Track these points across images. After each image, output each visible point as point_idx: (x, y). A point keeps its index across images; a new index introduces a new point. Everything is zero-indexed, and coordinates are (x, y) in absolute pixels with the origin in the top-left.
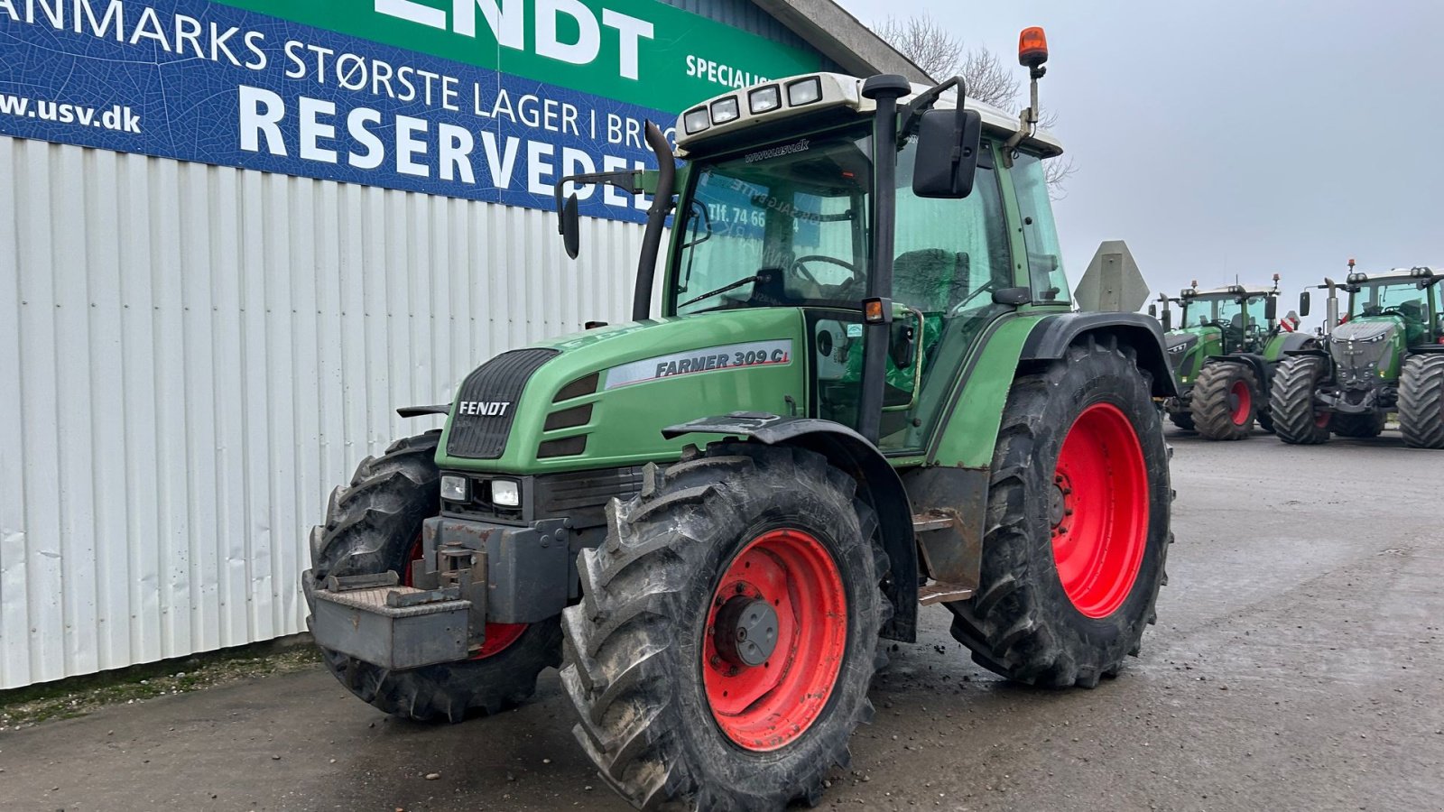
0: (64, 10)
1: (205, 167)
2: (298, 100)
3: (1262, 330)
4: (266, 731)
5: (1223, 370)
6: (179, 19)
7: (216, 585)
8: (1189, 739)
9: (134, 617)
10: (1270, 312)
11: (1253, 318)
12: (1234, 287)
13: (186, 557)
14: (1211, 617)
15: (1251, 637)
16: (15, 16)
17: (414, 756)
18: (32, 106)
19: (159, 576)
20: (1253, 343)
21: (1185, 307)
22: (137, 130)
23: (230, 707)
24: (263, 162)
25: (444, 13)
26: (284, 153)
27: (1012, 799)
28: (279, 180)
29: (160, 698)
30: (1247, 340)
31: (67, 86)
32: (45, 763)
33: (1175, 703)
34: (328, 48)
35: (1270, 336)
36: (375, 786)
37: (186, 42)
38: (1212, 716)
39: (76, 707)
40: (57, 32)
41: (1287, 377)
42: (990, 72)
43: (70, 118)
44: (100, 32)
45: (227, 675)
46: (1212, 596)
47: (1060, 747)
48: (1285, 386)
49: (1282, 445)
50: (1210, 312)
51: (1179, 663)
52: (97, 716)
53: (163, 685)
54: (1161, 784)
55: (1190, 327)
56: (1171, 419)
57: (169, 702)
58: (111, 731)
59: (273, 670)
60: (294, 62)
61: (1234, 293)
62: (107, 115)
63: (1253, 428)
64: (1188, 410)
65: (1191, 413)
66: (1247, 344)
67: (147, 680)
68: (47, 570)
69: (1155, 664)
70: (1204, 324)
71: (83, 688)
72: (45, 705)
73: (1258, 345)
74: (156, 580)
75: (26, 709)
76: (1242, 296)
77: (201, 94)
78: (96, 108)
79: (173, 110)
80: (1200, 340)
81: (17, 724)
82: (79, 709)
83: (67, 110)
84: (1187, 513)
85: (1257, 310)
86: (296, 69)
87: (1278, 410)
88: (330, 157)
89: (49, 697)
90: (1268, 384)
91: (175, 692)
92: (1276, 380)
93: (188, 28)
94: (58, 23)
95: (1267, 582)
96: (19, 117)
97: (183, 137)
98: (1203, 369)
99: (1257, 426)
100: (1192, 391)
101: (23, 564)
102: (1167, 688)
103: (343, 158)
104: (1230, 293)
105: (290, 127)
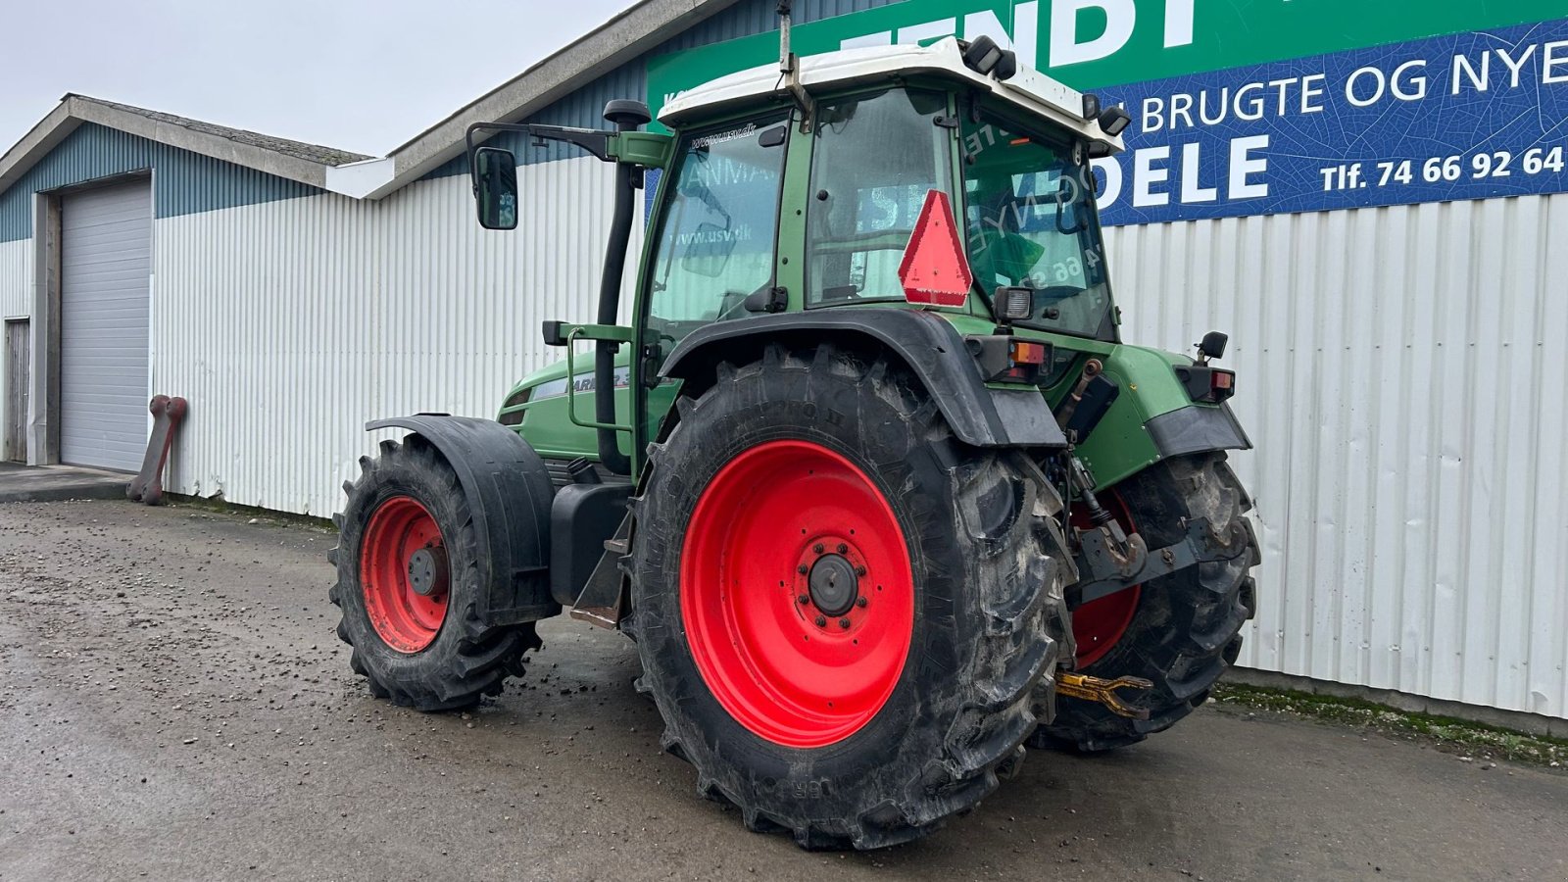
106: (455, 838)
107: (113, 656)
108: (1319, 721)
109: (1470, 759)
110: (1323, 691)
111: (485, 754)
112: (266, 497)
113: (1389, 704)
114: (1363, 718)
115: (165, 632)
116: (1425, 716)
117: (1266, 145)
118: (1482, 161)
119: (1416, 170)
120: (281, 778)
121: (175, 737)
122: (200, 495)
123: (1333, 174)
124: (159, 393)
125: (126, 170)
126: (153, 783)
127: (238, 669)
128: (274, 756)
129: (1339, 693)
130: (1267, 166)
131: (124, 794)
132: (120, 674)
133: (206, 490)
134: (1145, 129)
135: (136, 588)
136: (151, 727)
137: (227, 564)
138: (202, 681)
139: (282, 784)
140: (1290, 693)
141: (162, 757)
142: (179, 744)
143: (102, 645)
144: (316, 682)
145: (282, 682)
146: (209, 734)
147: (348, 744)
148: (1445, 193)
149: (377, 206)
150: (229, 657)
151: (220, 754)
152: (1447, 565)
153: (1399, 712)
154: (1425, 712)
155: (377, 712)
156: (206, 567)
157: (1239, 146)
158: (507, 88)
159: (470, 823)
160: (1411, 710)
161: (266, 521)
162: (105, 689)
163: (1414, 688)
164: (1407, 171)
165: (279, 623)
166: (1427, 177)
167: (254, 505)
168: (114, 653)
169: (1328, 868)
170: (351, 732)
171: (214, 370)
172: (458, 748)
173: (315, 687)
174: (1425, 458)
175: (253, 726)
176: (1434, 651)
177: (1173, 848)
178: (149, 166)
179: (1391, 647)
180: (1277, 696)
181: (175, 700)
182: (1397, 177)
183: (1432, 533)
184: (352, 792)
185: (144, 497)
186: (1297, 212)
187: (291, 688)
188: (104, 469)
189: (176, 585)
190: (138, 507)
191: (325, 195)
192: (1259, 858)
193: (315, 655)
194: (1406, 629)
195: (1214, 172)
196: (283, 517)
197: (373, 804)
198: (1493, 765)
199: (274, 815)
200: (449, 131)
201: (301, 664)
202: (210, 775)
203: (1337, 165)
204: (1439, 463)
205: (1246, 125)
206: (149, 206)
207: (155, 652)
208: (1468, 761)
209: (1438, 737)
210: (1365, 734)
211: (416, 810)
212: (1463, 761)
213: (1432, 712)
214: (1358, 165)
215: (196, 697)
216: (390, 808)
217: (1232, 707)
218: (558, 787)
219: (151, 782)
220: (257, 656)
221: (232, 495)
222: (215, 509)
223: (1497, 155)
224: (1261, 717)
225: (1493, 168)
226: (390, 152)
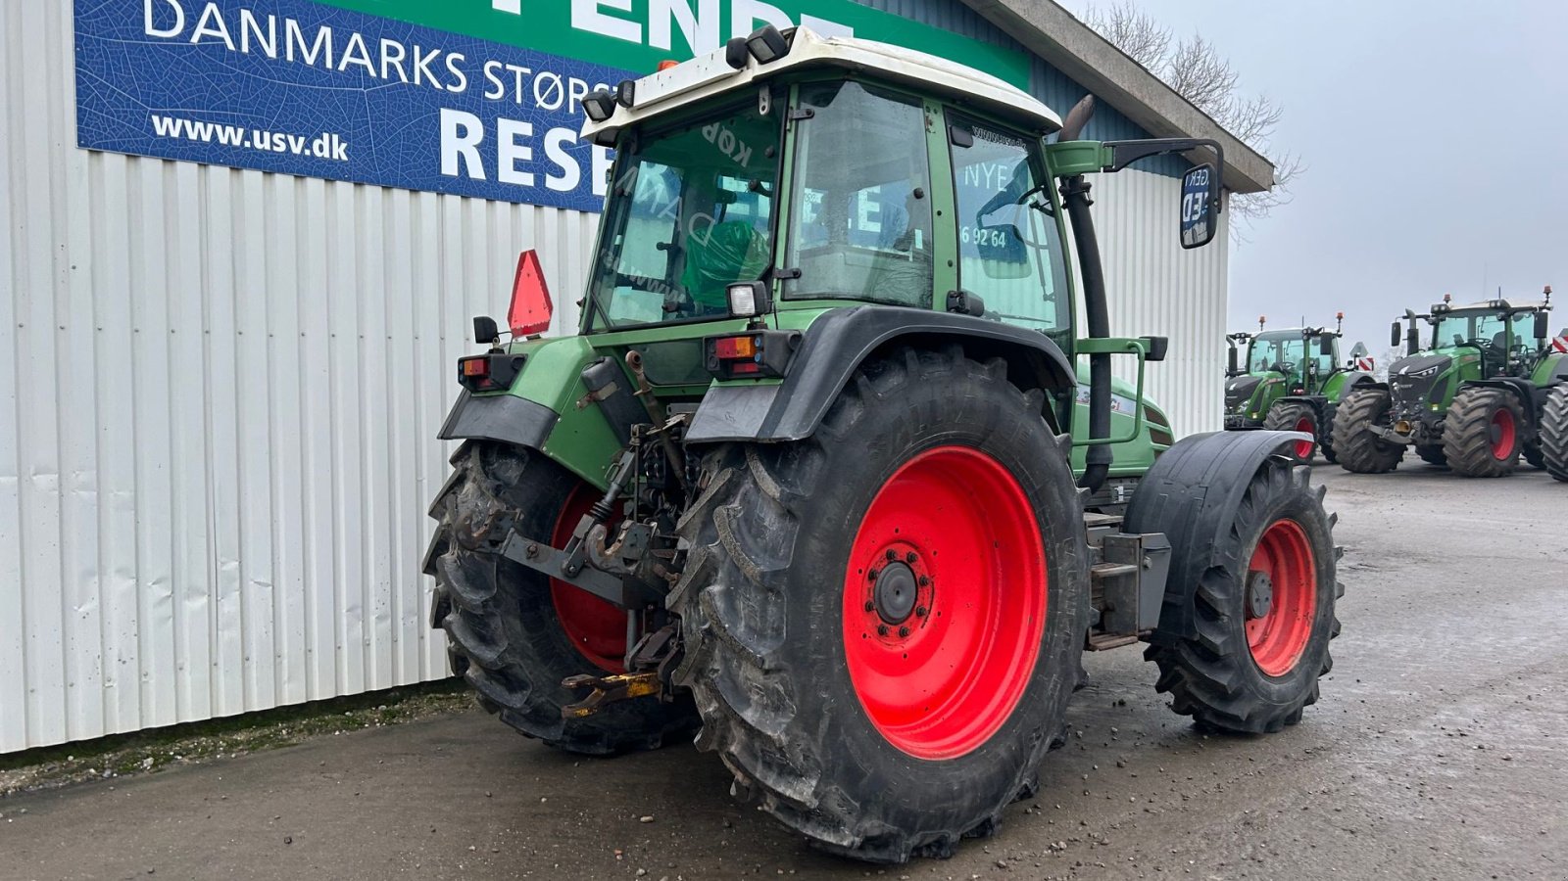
0: (277, 38)
1: (407, 192)
2: (496, 122)
3: (1529, 351)
4: (474, 767)
5: (1483, 396)
6: (385, 43)
7: (416, 618)
8: (1471, 813)
9: (339, 648)
10: (1540, 331)
11: (1519, 337)
12: (1496, 302)
13: (388, 588)
14: (1485, 678)
15: (1534, 703)
16: (231, 46)
17: (624, 798)
18: (248, 137)
19: (363, 607)
20: (1518, 365)
21: (1436, 325)
22: (344, 158)
23: (434, 742)
24: (463, 186)
25: (640, 25)
26: (482, 176)
27: (1271, 871)
28: (478, 204)
29: (364, 730)
30: (1512, 363)
31: (280, 115)
32: (265, 791)
33: (1451, 773)
34: (526, 67)
35: (1539, 358)
36: (590, 827)
37: (391, 66)
38: (1496, 789)
39: (286, 737)
40: (271, 61)
41: (1561, 405)
42: (1204, 62)
43: (282, 148)
44: (310, 60)
45: (426, 709)
46: (1483, 655)
47: (1321, 816)
48: (1558, 416)
49: (1556, 483)
50: (1466, 330)
51: (1450, 729)
52: (307, 746)
53: (366, 717)
54: (1443, 862)
55: (1441, 348)
56: (1418, 452)
57: (375, 734)
58: (323, 762)
59: (470, 706)
60: (492, 82)
61: (1496, 308)
62: (316, 143)
63: (1518, 463)
64: (1438, 442)
65: (1443, 446)
66: (1511, 366)
67: (351, 712)
68: (259, 599)
69: (1421, 728)
70: (1459, 344)
71: (291, 718)
72: (257, 734)
73: (1525, 368)
74: (360, 611)
75: (240, 737)
76: (1505, 312)
77: (405, 119)
78: (307, 137)
79: (378, 136)
80: (1454, 362)
81: (232, 752)
82: (289, 739)
83: (280, 139)
84: (1445, 560)
85: (1524, 328)
86: (495, 90)
87: (1549, 443)
88: (527, 179)
89: (260, 726)
90: (1537, 414)
91: (378, 725)
92: (1547, 408)
93: (393, 52)
94: (271, 52)
95: (1548, 640)
96: (236, 148)
97: (387, 163)
98: (1457, 395)
99: (1523, 462)
100: (1445, 421)
101: (238, 593)
102: (1439, 756)
103: (540, 180)
104: (1491, 308)
105: (488, 150)
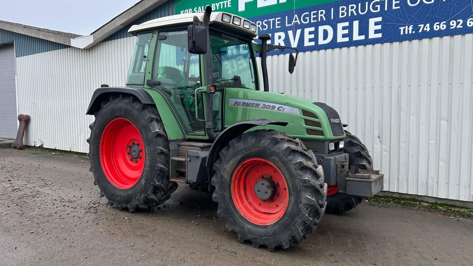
106: (125, 264)
107: (6, 202)
108: (402, 207)
109: (453, 217)
110: (403, 197)
111: (134, 232)
112: (57, 146)
113: (424, 200)
114: (416, 205)
115: (24, 193)
116: (436, 203)
117: (381, 20)
118: (453, 23)
119: (431, 27)
120: (64, 244)
121: (27, 231)
122: (35, 146)
123: (404, 29)
124: (21, 114)
125: (5, 42)
126: (19, 248)
127: (49, 205)
128: (61, 236)
129: (408, 197)
130: (381, 27)
131: (9, 253)
132: (9, 208)
133: (37, 144)
134: (341, 17)
135: (15, 178)
136: (19, 227)
137: (45, 168)
138: (36, 210)
139: (64, 247)
140: (392, 197)
141: (22, 238)
142: (28, 233)
143: (3, 198)
144: (75, 208)
145: (63, 209)
146: (39, 229)
147: (87, 230)
148: (441, 34)
149: (88, 51)
150: (46, 201)
151: (43, 236)
152: (443, 155)
153: (427, 202)
154: (436, 202)
155: (96, 218)
156: (38, 169)
157: (372, 21)
158: (129, 11)
159: (130, 258)
160: (432, 202)
161: (58, 153)
162: (3, 214)
163: (433, 195)
164: (428, 27)
165: (63, 188)
166: (435, 29)
167: (53, 148)
168: (7, 201)
169: (420, 259)
170: (87, 226)
171: (38, 106)
172: (124, 230)
173: (75, 210)
174: (435, 121)
175: (54, 226)
176: (439, 183)
177: (368, 255)
178: (13, 41)
179: (425, 182)
180: (388, 199)
181: (27, 217)
182: (425, 29)
183: (438, 145)
184: (88, 248)
185: (17, 147)
186: (391, 42)
187: (67, 211)
188: (4, 138)
189: (28, 176)
190: (16, 150)
191: (71, 48)
192: (397, 257)
193: (75, 199)
194: (430, 176)
195: (363, 30)
196: (63, 152)
197: (96, 253)
198: (461, 219)
199: (61, 259)
200: (110, 25)
201: (70, 202)
202: (39, 244)
203: (405, 26)
204: (440, 122)
205: (374, 14)
206: (14, 54)
207: (21, 200)
208: (452, 218)
209: (441, 210)
210: (417, 210)
211: (111, 254)
212: (451, 218)
213: (439, 202)
214: (412, 26)
215: (34, 216)
216: (102, 254)
217: (373, 203)
218: (159, 243)
219: (18, 248)
220: (55, 200)
221: (46, 145)
222: (41, 150)
223: (458, 21)
224: (383, 206)
225: (457, 25)
226: (91, 33)
